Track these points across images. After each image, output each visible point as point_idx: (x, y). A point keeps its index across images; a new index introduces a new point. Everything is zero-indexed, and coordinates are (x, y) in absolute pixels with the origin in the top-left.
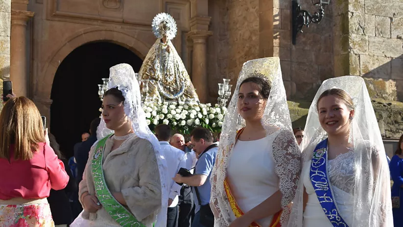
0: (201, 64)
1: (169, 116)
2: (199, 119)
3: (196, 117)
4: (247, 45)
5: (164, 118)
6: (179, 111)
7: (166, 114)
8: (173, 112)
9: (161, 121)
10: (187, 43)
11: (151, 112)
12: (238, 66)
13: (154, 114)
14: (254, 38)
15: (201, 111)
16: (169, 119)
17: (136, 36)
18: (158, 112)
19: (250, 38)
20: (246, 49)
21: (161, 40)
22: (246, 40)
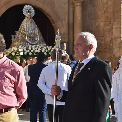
0: (79, 18)
1: (32, 51)
2: (46, 52)
3: (45, 51)
4: (105, 7)
5: (30, 52)
6: (36, 49)
7: (31, 50)
8: (34, 49)
9: (28, 53)
10: (71, 5)
11: (23, 49)
12: (100, 18)
13: (25, 50)
14: (109, 3)
15: (47, 49)
16: (32, 52)
17: (42, 2)
18: (27, 49)
19: (107, 2)
20: (105, 9)
21: (27, 17)
22: (105, 4)
